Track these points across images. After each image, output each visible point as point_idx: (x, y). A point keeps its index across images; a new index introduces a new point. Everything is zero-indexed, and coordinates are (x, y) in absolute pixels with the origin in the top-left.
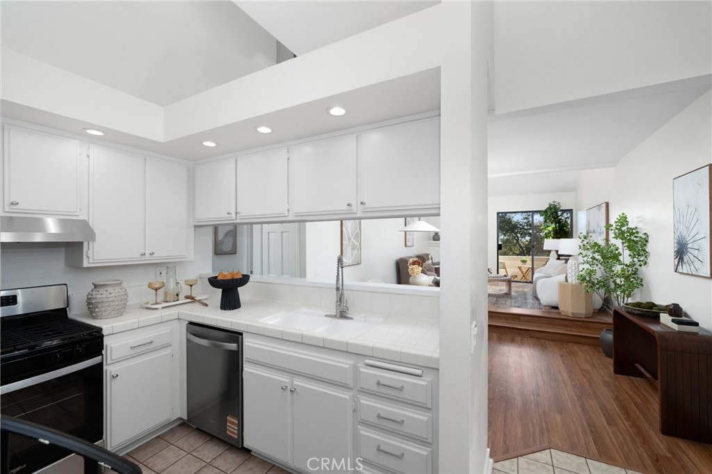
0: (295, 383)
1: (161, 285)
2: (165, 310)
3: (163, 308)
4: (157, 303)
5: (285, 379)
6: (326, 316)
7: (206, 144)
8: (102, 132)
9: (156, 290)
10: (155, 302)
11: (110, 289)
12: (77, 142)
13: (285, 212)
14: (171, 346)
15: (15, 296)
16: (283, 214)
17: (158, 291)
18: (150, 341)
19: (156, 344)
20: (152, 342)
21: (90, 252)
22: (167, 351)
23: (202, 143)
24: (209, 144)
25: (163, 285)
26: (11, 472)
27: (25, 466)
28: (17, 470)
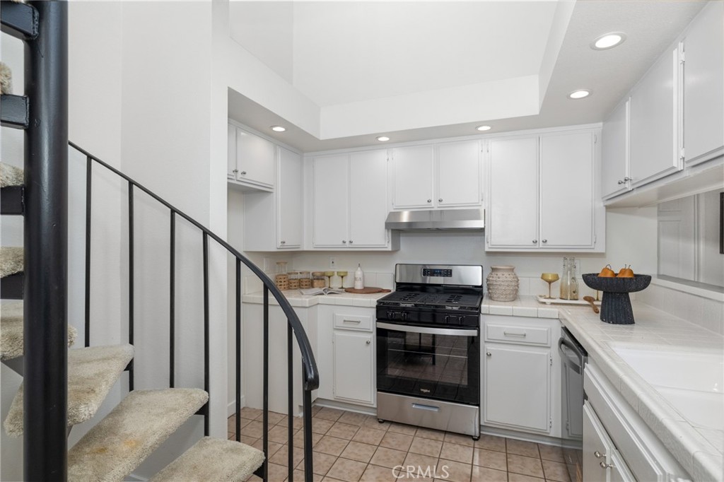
0: (613, 457)
1: (555, 278)
2: (554, 306)
3: (552, 304)
4: (550, 298)
5: (607, 445)
7: (575, 95)
8: (489, 126)
9: (550, 282)
10: (548, 296)
11: (500, 274)
12: (480, 141)
13: (675, 165)
14: (549, 347)
15: (451, 270)
16: (674, 168)
17: (552, 284)
18: (523, 333)
19: (527, 339)
20: (525, 335)
21: (489, 237)
22: (545, 352)
23: (568, 97)
24: (580, 94)
25: (557, 278)
26: (422, 390)
27: (429, 391)
28: (425, 391)
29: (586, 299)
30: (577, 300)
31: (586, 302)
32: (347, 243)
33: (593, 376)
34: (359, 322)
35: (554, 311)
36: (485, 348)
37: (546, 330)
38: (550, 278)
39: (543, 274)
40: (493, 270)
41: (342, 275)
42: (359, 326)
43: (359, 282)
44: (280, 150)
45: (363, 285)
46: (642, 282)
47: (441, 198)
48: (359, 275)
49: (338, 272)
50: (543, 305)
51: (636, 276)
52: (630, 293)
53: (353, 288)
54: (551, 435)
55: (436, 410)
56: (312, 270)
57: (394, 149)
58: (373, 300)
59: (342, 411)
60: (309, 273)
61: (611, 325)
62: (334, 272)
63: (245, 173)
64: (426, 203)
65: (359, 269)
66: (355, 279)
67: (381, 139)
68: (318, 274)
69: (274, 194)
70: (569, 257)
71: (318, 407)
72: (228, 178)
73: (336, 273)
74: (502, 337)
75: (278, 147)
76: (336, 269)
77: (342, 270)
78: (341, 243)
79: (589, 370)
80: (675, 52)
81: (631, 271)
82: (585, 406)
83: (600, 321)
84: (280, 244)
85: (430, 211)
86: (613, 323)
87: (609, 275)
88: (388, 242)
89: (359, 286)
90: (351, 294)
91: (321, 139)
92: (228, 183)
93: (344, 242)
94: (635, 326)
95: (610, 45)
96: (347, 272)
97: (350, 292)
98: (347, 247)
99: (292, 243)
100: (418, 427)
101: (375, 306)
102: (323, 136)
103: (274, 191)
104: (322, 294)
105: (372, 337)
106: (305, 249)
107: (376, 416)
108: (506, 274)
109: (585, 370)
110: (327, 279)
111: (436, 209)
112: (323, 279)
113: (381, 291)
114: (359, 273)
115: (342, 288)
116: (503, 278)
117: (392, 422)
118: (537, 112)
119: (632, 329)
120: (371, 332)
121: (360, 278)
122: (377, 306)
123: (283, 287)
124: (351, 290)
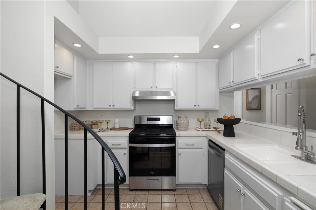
0: (245, 190)
3: (202, 130)
4: (200, 128)
5: (241, 186)
6: (292, 156)
8: (178, 55)
11: (182, 119)
12: (173, 62)
13: (256, 77)
14: (202, 148)
15: (160, 118)
16: (255, 78)
17: (201, 122)
18: (193, 143)
19: (195, 146)
20: (194, 144)
21: (177, 103)
22: (201, 150)
23: (212, 47)
24: (216, 46)
25: (203, 120)
26: (151, 173)
27: (154, 173)
28: (152, 173)
29: (214, 128)
30: (210, 128)
31: (214, 129)
32: (112, 106)
33: (231, 159)
34: (120, 144)
35: (204, 133)
36: (178, 151)
37: (201, 141)
38: (201, 120)
39: (198, 119)
40: (179, 117)
41: (107, 122)
42: (121, 146)
43: (117, 125)
44: (76, 56)
45: (119, 126)
46: (237, 121)
47: (157, 86)
48: (117, 122)
49: (105, 120)
50: (198, 131)
51: (236, 118)
52: (234, 125)
53: (114, 128)
54: (203, 184)
55: (157, 181)
56: (91, 120)
57: (135, 62)
58: (127, 133)
59: (111, 188)
60: (90, 121)
61: (228, 138)
62: (103, 120)
63: (58, 67)
64: (150, 88)
65: (117, 118)
66: (115, 123)
67: (130, 57)
68: (95, 122)
69: (73, 80)
70: (207, 112)
71: (98, 189)
72: (54, 71)
73: (104, 121)
74: (185, 146)
75: (74, 55)
76: (104, 119)
77: (108, 119)
78: (108, 106)
79: (227, 156)
80: (256, 34)
81: (234, 117)
82: (225, 171)
83: (223, 136)
84: (76, 107)
85: (152, 92)
86: (229, 137)
87: (227, 118)
88: (132, 106)
89: (117, 127)
90: (114, 131)
91: (99, 53)
92: (55, 74)
93: (110, 106)
94: (235, 138)
95: (236, 28)
96: (110, 120)
97: (113, 130)
98: (111, 108)
99: (82, 106)
100: (149, 190)
101: (128, 136)
102: (100, 52)
103: (73, 78)
104: (100, 132)
105: (127, 151)
106: (88, 109)
107: (129, 188)
108: (184, 119)
109: (225, 156)
110: (99, 124)
111: (154, 91)
112: (96, 124)
113: (128, 129)
114: (117, 120)
115: (108, 128)
116: (182, 121)
117: (136, 190)
118: (198, 52)
119: (235, 139)
120: (126, 149)
121: (118, 123)
122: (129, 136)
123: (76, 129)
124: (113, 129)
